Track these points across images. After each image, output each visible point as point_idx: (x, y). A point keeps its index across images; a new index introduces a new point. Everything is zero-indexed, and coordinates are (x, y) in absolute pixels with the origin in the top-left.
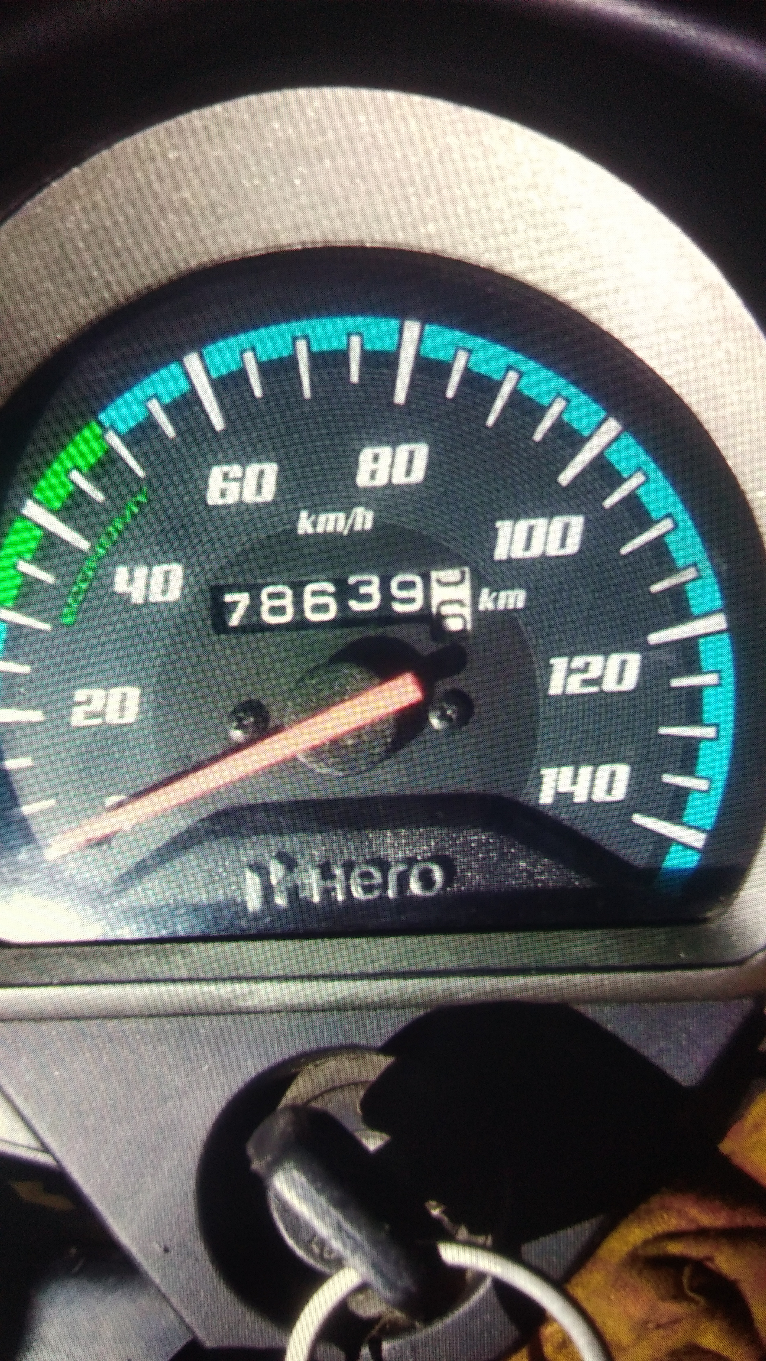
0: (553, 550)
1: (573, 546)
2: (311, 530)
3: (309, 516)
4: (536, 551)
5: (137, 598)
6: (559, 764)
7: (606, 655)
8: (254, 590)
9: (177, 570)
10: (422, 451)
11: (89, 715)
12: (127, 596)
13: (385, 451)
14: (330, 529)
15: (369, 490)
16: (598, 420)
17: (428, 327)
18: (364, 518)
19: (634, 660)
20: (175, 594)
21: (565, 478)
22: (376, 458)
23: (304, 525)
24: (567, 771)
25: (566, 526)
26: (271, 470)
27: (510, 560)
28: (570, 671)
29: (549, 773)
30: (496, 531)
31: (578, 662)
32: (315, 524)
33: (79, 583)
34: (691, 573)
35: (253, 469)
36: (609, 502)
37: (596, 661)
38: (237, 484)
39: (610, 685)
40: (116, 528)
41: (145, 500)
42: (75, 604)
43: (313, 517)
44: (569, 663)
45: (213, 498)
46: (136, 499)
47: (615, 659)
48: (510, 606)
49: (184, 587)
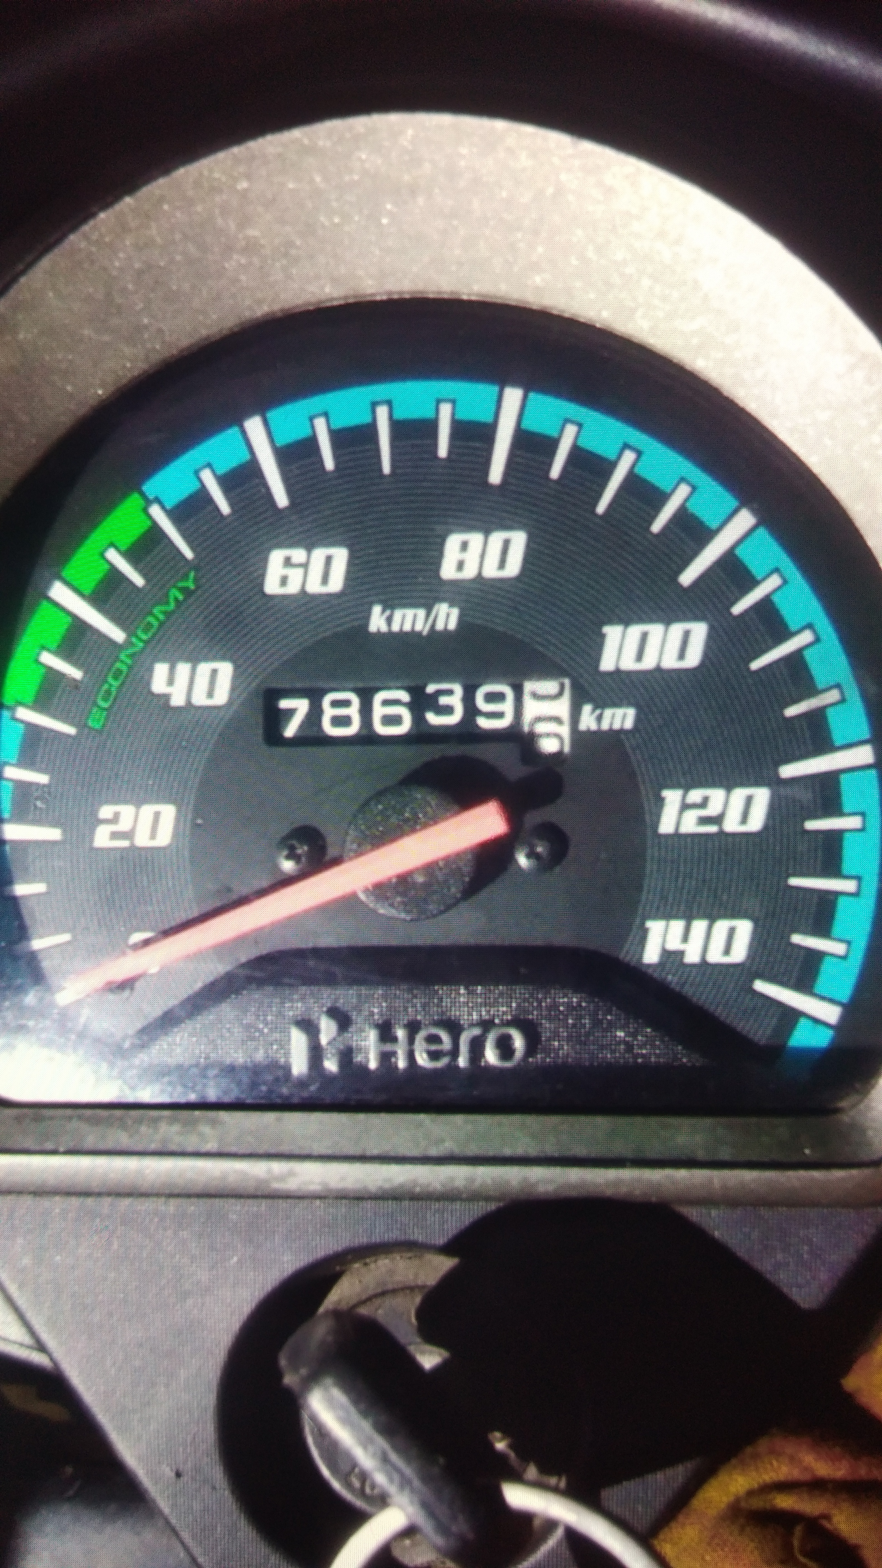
0: (670, 662)
1: (693, 658)
2: (384, 628)
3: (383, 611)
4: (649, 663)
5: (178, 700)
6: (668, 916)
7: (729, 788)
8: (315, 696)
9: (226, 669)
10: (519, 540)
11: (115, 835)
12: (166, 697)
13: (475, 539)
14: (407, 627)
15: (454, 583)
16: (729, 511)
17: (532, 395)
18: (448, 615)
19: (762, 796)
20: (221, 697)
21: (687, 578)
22: (464, 546)
23: (377, 622)
24: (677, 926)
25: (687, 634)
26: (340, 556)
27: (618, 672)
28: (685, 807)
29: (655, 927)
30: (603, 636)
31: (695, 795)
32: (389, 620)
33: (110, 680)
34: (833, 696)
35: (319, 554)
36: (738, 609)
37: (717, 796)
38: (300, 571)
39: (732, 825)
40: (157, 619)
41: (191, 585)
42: (105, 705)
43: (388, 613)
44: (684, 797)
45: (272, 586)
46: (181, 584)
47: (739, 794)
48: (617, 726)
49: (233, 689)
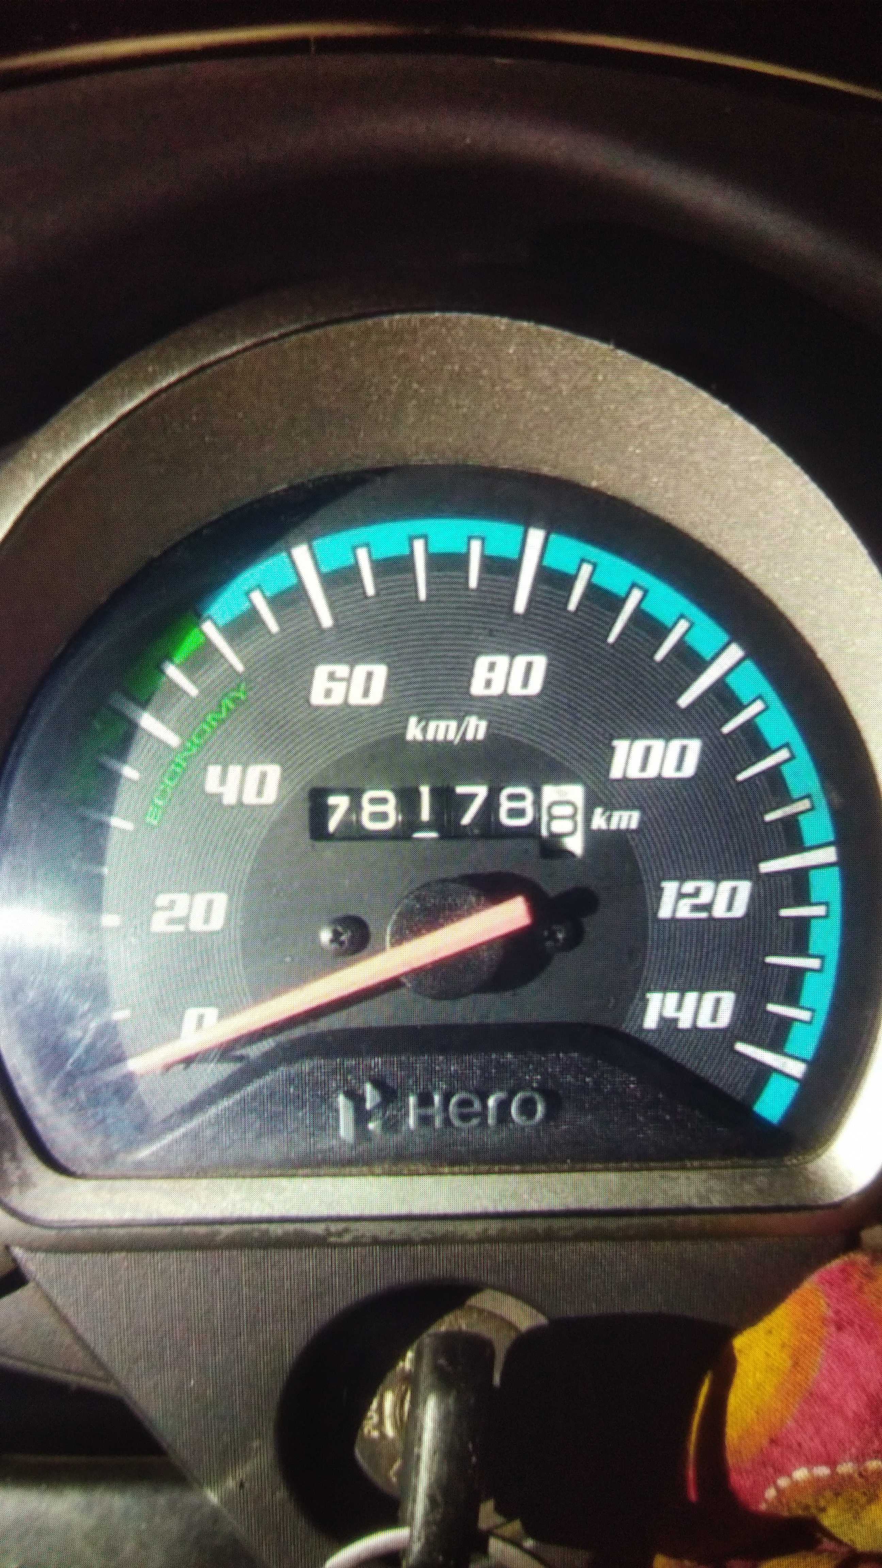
0: (669, 772)
1: (689, 770)
2: (419, 737)
3: (419, 722)
4: (651, 772)
5: (230, 799)
6: (665, 989)
7: (717, 881)
8: (355, 795)
9: (274, 772)
10: (540, 662)
11: (172, 921)
12: (219, 796)
13: (502, 661)
14: (440, 737)
15: (482, 699)
16: (721, 644)
17: (553, 537)
18: (477, 727)
19: (745, 888)
20: (270, 795)
21: (685, 701)
22: (492, 667)
23: (413, 731)
24: (672, 997)
26: (380, 671)
27: (625, 780)
28: (681, 896)
29: (654, 999)
30: (612, 749)
31: (689, 887)
32: (424, 730)
33: (167, 781)
34: (805, 804)
35: (361, 670)
36: (728, 729)
37: (707, 887)
38: (344, 684)
39: (719, 911)
40: (211, 726)
41: (242, 697)
42: (160, 803)
43: (423, 723)
44: (680, 888)
45: (317, 698)
46: (234, 694)
47: (726, 886)
48: (623, 826)
49: (281, 786)
